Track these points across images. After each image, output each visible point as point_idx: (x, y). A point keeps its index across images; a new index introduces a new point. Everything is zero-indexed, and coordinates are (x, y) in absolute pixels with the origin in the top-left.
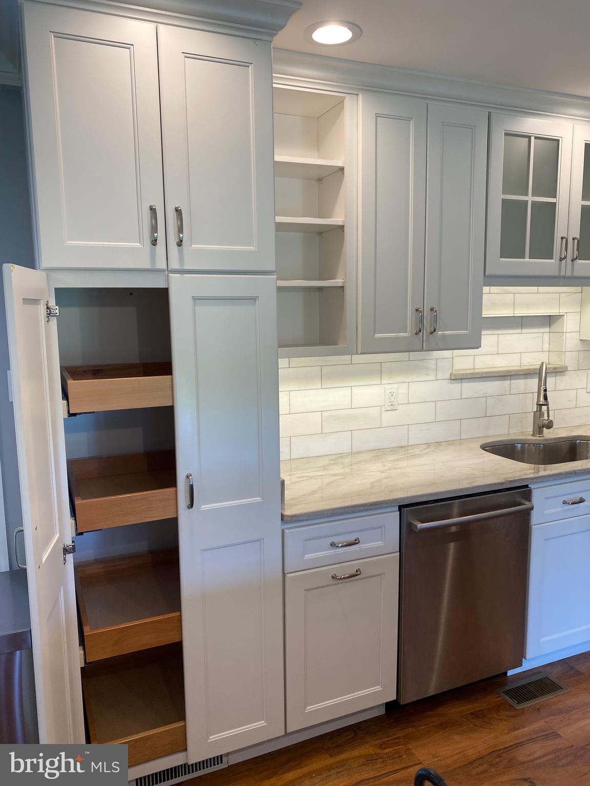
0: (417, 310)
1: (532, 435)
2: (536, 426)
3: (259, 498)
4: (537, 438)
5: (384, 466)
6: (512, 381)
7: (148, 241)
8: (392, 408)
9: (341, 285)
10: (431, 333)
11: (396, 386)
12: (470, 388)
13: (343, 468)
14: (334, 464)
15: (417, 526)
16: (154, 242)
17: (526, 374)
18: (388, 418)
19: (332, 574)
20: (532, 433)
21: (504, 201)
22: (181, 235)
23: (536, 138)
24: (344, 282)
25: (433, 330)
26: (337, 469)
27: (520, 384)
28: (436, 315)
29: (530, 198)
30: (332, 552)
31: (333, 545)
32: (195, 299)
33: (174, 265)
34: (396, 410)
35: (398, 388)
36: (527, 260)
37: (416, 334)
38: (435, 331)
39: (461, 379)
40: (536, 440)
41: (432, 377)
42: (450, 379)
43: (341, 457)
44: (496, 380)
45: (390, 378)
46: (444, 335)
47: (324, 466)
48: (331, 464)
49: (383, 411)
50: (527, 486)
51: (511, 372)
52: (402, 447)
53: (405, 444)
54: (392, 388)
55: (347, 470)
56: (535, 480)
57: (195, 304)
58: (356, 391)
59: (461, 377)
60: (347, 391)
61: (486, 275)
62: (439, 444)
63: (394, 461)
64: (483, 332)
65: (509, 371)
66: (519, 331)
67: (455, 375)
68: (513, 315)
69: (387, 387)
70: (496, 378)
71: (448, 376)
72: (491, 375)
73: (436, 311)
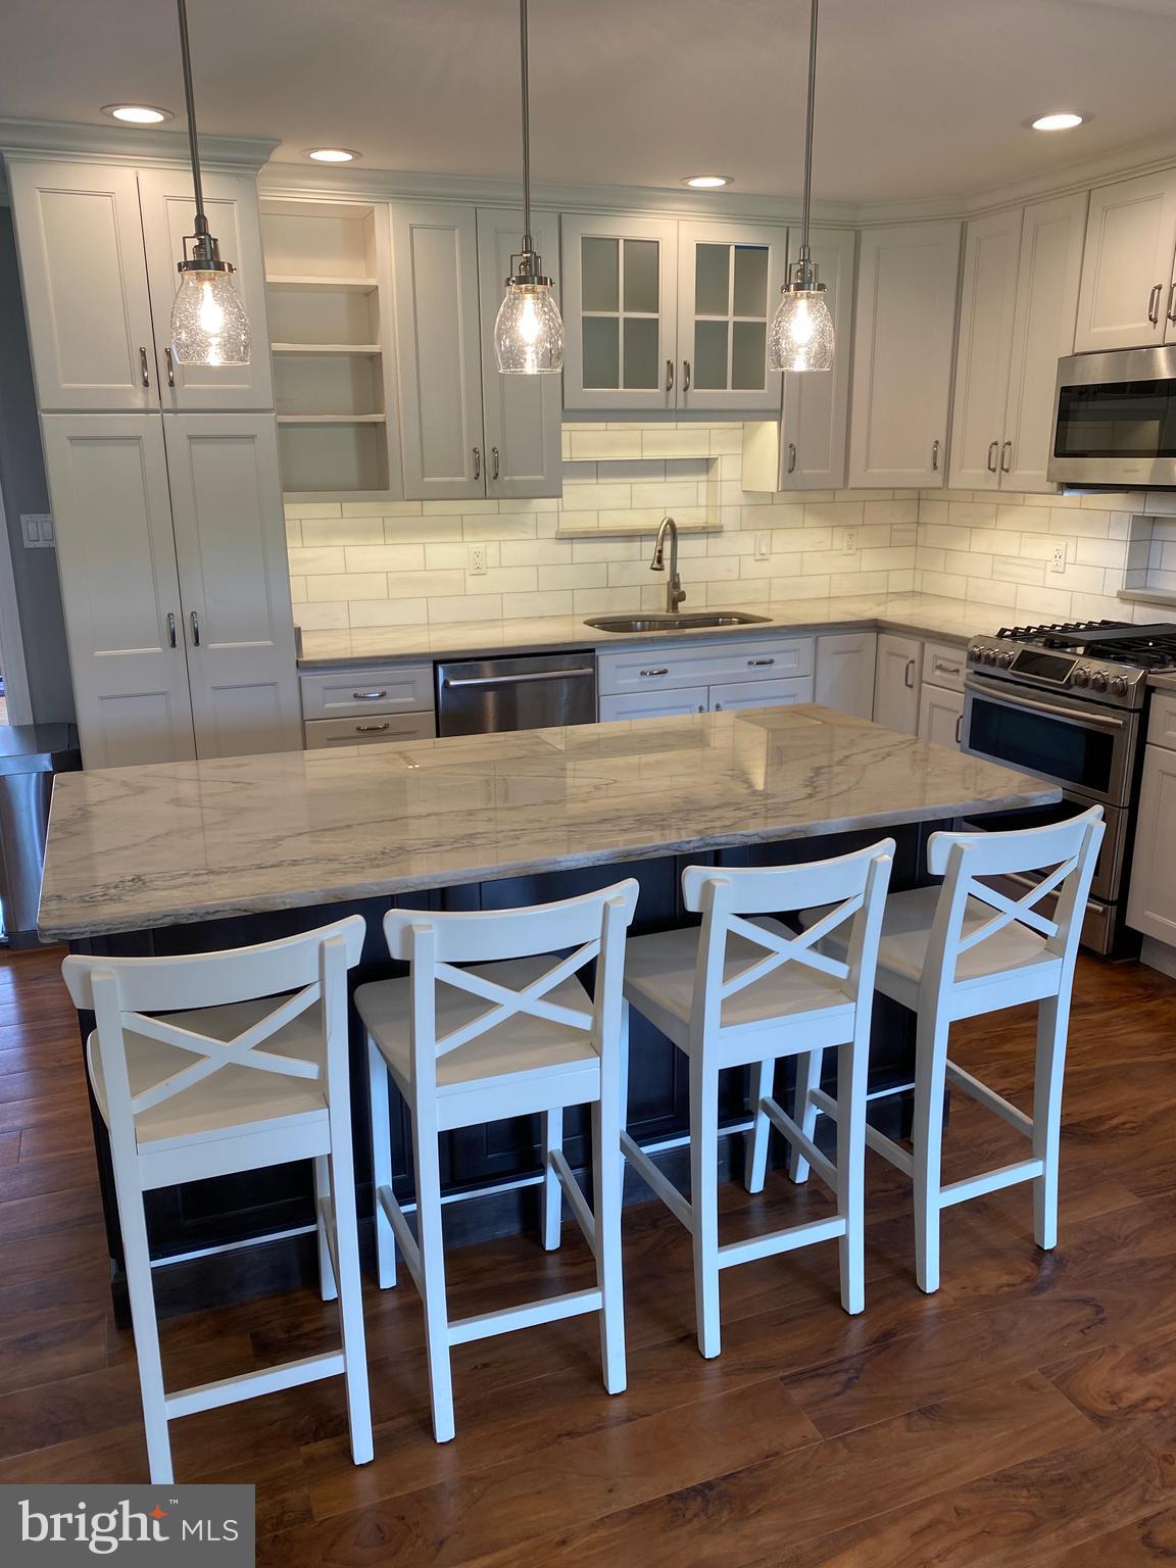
0: (476, 450)
1: (666, 611)
2: (670, 600)
3: (269, 642)
4: (670, 614)
6: (644, 543)
7: (140, 381)
8: (479, 572)
10: (495, 478)
11: (482, 544)
12: (583, 550)
15: (455, 682)
16: (146, 383)
18: (473, 583)
19: (357, 725)
21: (584, 319)
22: (171, 374)
23: (625, 240)
24: (384, 417)
25: (495, 474)
28: (500, 456)
29: (622, 314)
30: (354, 703)
31: (355, 696)
32: (190, 437)
33: (167, 404)
34: (484, 574)
35: (486, 547)
36: (621, 389)
37: (476, 478)
39: (571, 539)
41: (531, 535)
42: (559, 538)
45: (475, 534)
46: (512, 481)
49: (467, 575)
50: (593, 651)
51: (640, 531)
54: (477, 547)
56: (604, 645)
57: (190, 443)
58: (431, 550)
59: (571, 536)
60: (417, 549)
61: (567, 408)
64: (564, 482)
66: (662, 479)
67: (562, 533)
68: (640, 458)
69: (471, 545)
70: (621, 539)
71: (553, 534)
72: (611, 534)
73: (499, 452)
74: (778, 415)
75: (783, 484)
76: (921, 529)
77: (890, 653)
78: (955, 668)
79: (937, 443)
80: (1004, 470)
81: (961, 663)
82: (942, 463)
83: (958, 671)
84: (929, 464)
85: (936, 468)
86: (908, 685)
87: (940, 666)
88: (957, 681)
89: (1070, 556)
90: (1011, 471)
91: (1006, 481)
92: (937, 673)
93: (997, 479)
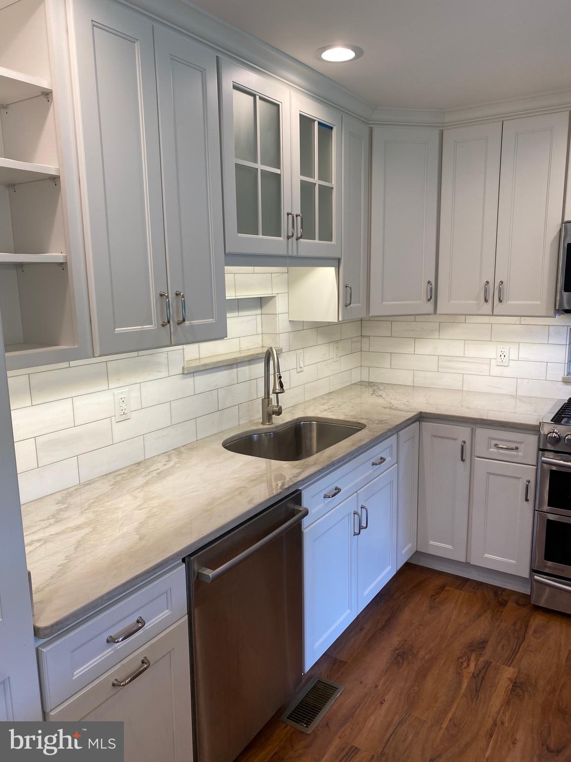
0: (161, 295)
1: (262, 424)
2: (265, 414)
4: (267, 426)
5: (136, 497)
6: (239, 369)
8: (125, 417)
9: (62, 261)
10: (179, 324)
11: (126, 389)
12: (203, 381)
13: (82, 513)
14: (66, 509)
15: (209, 576)
17: (251, 360)
18: (120, 430)
19: (112, 680)
20: (261, 420)
21: (237, 166)
23: (260, 98)
24: (66, 257)
25: (182, 319)
26: (75, 518)
27: (245, 371)
28: (184, 300)
29: (260, 167)
30: (109, 651)
31: (110, 641)
34: (129, 419)
35: (129, 391)
37: (163, 326)
38: (184, 320)
39: (193, 373)
40: (268, 428)
41: (164, 374)
42: (183, 374)
43: (70, 495)
44: (225, 370)
45: (119, 380)
46: (192, 326)
47: (53, 516)
48: (61, 510)
49: (114, 422)
51: (238, 360)
52: (139, 463)
53: (141, 459)
54: (122, 393)
55: (90, 515)
58: (78, 402)
59: (194, 370)
60: (67, 405)
61: (227, 253)
62: (178, 451)
63: (142, 486)
65: (235, 359)
66: (236, 314)
67: (188, 368)
68: (234, 298)
69: (116, 391)
70: (224, 368)
71: (180, 370)
73: (183, 296)
74: (336, 262)
75: (343, 316)
76: (365, 340)
77: (435, 436)
78: (513, 445)
79: (429, 282)
80: (500, 301)
81: (521, 443)
82: (433, 295)
83: (517, 448)
84: (424, 297)
85: (429, 300)
86: (463, 460)
87: (496, 445)
88: (517, 456)
89: (513, 356)
90: (504, 302)
91: (499, 308)
92: (493, 450)
93: (487, 308)
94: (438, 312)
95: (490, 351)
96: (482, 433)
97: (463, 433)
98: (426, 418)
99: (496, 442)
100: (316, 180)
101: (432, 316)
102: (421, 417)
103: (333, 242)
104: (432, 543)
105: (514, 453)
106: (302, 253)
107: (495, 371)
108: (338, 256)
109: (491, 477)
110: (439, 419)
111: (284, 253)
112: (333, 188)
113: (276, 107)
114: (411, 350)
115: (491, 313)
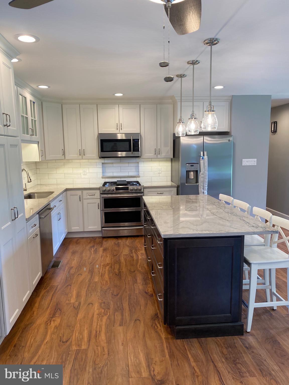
3: (23, 214)
29: (24, 115)
50: (50, 203)
74: (38, 143)
75: (41, 159)
76: (38, 170)
77: (71, 195)
78: (94, 194)
79: (62, 150)
80: (84, 155)
81: (95, 193)
82: (64, 154)
83: (95, 195)
84: (61, 154)
85: (63, 155)
86: (80, 201)
87: (89, 195)
88: (95, 197)
89: (88, 171)
90: (85, 155)
91: (84, 157)
92: (88, 196)
93: (81, 157)
94: (66, 159)
95: (81, 171)
96: (85, 192)
97: (79, 193)
98: (68, 190)
99: (89, 194)
100: (33, 118)
101: (64, 160)
102: (67, 190)
103: (38, 137)
104: (73, 228)
105: (94, 196)
106: (33, 140)
107: (83, 176)
108: (38, 141)
109: (89, 204)
110: (72, 190)
111: (30, 140)
112: (36, 120)
113: (25, 98)
114: (55, 172)
115: (82, 159)
